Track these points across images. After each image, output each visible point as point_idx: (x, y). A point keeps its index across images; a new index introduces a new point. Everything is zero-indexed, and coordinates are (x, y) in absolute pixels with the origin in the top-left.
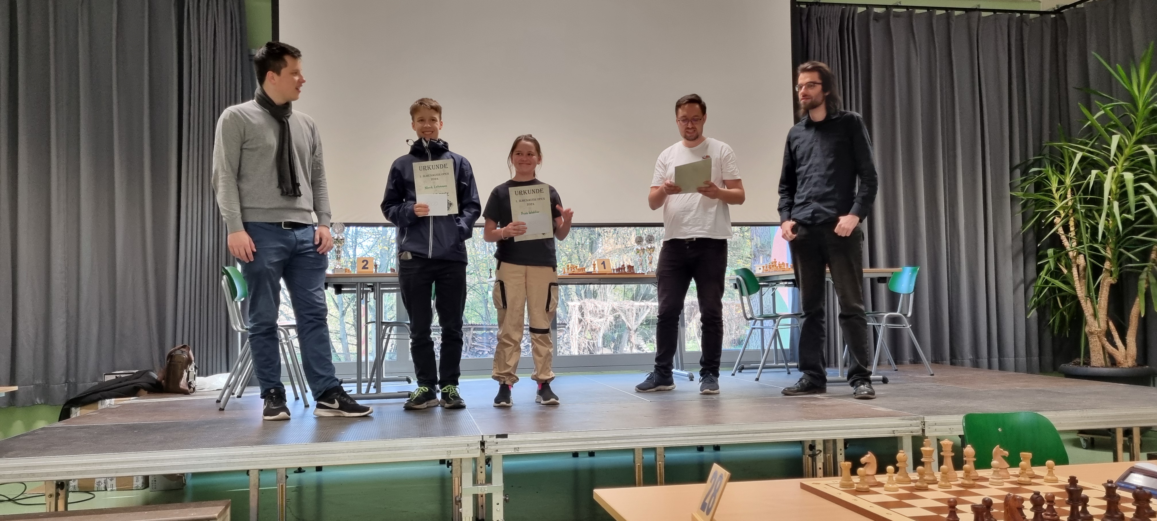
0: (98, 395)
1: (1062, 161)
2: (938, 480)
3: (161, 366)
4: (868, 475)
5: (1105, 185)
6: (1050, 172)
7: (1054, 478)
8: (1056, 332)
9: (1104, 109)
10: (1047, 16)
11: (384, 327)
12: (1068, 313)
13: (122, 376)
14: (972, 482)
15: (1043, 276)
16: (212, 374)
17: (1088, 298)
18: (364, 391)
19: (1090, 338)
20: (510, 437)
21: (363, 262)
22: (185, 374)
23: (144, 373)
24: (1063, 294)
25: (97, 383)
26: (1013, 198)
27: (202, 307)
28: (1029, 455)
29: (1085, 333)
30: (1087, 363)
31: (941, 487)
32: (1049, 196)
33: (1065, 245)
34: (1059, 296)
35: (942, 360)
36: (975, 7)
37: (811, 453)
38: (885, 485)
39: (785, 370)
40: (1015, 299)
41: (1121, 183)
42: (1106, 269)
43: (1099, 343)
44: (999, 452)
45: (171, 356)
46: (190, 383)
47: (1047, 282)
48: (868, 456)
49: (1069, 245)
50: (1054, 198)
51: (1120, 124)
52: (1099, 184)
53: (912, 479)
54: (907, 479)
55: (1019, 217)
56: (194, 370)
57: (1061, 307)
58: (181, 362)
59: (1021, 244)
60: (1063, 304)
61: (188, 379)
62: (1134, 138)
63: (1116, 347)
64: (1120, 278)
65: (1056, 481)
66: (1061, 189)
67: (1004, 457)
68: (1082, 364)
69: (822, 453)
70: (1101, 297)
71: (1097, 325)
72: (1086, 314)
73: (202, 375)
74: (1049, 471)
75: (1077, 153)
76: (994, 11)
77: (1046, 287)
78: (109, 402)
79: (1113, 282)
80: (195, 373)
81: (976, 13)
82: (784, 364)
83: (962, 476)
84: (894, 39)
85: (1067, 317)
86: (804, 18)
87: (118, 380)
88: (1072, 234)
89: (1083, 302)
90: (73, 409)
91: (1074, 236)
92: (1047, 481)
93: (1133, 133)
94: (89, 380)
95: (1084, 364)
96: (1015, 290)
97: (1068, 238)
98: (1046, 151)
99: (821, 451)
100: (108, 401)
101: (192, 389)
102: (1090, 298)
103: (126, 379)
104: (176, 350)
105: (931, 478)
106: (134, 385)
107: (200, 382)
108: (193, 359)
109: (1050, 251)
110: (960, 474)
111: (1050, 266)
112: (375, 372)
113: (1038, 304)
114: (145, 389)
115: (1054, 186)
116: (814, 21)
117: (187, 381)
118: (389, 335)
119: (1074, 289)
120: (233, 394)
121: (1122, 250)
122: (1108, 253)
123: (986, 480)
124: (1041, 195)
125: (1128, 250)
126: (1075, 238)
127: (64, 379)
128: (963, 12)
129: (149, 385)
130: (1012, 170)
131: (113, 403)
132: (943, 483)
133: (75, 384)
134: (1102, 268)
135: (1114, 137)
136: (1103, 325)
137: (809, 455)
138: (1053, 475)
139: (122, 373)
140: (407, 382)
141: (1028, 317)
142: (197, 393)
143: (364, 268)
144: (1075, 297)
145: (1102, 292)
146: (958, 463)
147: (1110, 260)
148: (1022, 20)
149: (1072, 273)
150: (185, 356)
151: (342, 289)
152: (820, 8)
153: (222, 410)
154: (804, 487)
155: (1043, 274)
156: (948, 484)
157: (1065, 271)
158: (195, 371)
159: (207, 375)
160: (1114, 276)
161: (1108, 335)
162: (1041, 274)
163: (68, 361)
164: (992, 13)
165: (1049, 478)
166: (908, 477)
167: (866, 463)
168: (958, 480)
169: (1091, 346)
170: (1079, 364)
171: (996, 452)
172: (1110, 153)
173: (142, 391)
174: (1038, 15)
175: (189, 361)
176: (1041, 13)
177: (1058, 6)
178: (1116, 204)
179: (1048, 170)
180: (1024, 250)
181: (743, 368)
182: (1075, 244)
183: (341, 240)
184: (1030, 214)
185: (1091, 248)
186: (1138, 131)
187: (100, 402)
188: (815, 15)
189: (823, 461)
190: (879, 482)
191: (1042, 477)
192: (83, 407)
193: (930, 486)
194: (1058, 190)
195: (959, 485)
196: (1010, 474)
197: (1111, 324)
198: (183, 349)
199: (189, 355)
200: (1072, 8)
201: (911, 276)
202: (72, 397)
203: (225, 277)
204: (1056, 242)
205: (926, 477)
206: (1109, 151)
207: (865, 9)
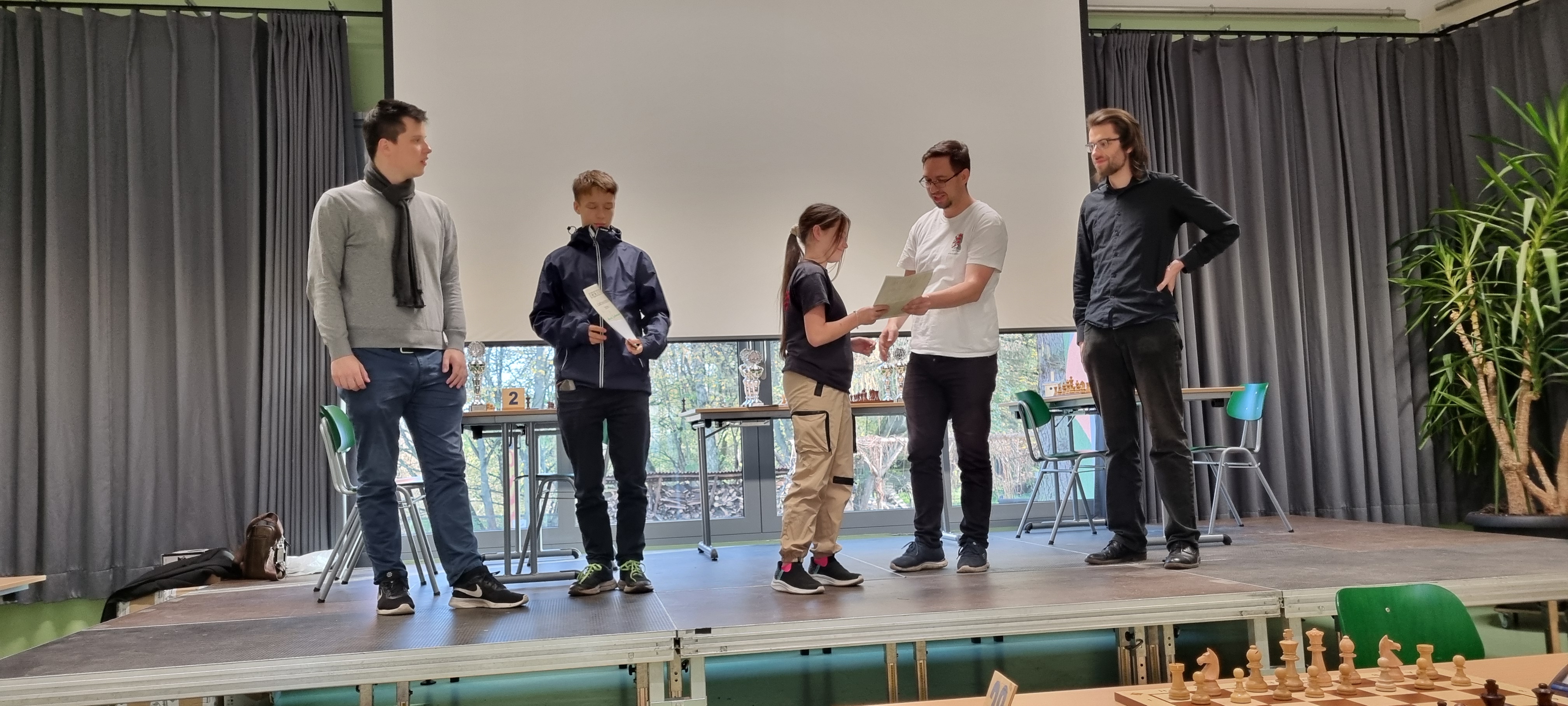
0: (154, 585)
1: (1457, 235)
2: (1305, 685)
3: (239, 542)
4: (1208, 681)
5: (1518, 266)
6: (1442, 251)
7: (1465, 679)
8: (1458, 468)
9: (1511, 163)
10: (1428, 39)
11: (540, 482)
12: (1475, 442)
13: (187, 557)
14: (1351, 688)
15: (1439, 392)
16: (308, 552)
17: (1502, 421)
18: (514, 572)
19: (1506, 476)
20: (714, 634)
21: (511, 394)
22: (272, 553)
23: (216, 553)
24: (1466, 415)
25: (152, 568)
26: (1392, 286)
27: (293, 461)
28: (1430, 648)
29: (1500, 469)
30: (1504, 510)
31: (1309, 695)
32: (1441, 282)
33: (1467, 348)
34: (1463, 420)
35: (1305, 510)
36: (1331, 31)
37: (1128, 643)
38: (1232, 695)
39: (1090, 528)
40: (1401, 423)
41: (1540, 263)
42: (1525, 381)
43: (1518, 483)
44: (1387, 645)
45: (252, 529)
46: (279, 565)
47: (1444, 400)
48: (1207, 654)
49: (1472, 348)
50: (1449, 285)
51: (1534, 182)
52: (1510, 265)
53: (1269, 684)
54: (1262, 686)
55: (1402, 312)
56: (283, 547)
57: (1465, 433)
58: (265, 537)
59: (1406, 348)
60: (1467, 431)
61: (275, 559)
62: (1555, 202)
63: (1542, 487)
64: (1544, 391)
65: (1468, 683)
66: (1459, 273)
67: (1395, 652)
68: (1496, 512)
69: (1144, 644)
70: (1519, 419)
71: (1515, 458)
72: (1500, 443)
73: (295, 554)
74: (1458, 670)
75: (1478, 223)
76: (1357, 35)
77: (1443, 407)
78: (170, 594)
79: (1535, 398)
80: (284, 552)
81: (1334, 38)
82: (1087, 521)
83: (1338, 679)
84: (1222, 75)
85: (1474, 448)
86: (1100, 51)
87: (182, 563)
88: (1476, 334)
89: (1494, 426)
90: (121, 605)
91: (1479, 336)
92: (1456, 684)
93: (1552, 195)
94: (141, 564)
95: (1500, 511)
96: (1401, 412)
97: (1470, 339)
98: (1435, 222)
99: (1142, 641)
100: (167, 592)
101: (281, 573)
102: (1504, 421)
103: (192, 561)
104: (259, 520)
105: (1295, 683)
106: (201, 570)
107: (291, 563)
108: (282, 532)
109: (1447, 358)
110: (1335, 675)
111: (1447, 377)
112: (529, 544)
113: (1433, 430)
114: (218, 574)
115: (1448, 268)
116: (1113, 54)
117: (275, 563)
118: (547, 493)
119: (1481, 408)
120: (337, 579)
121: (1545, 354)
122: (1526, 359)
123: (1371, 683)
124: (1429, 281)
125: (1553, 354)
126: (1479, 338)
127: (107, 563)
128: (1316, 38)
129: (223, 569)
130: (1390, 247)
131: (174, 595)
132: (1312, 690)
133: (124, 570)
134: (1519, 380)
135: (1526, 200)
136: (1524, 457)
137: (1126, 647)
138: (1465, 676)
139: (188, 554)
140: (573, 557)
141: (1420, 448)
142: (288, 579)
143: (512, 403)
144: (1483, 420)
145: (1520, 412)
146: (1332, 661)
147: (1528, 367)
148: (1394, 45)
149: (1477, 387)
150: (272, 528)
151: (483, 432)
152: (1121, 36)
153: (321, 601)
154: (1119, 698)
155: (1438, 389)
156: (1319, 691)
157: (1469, 385)
158: (285, 548)
159: (301, 554)
160: (1536, 389)
161: (1531, 471)
162: (1436, 388)
163: (113, 539)
164: (1354, 38)
165: (1459, 679)
166: (1262, 682)
167: (1204, 665)
168: (1332, 686)
169: (1508, 486)
170: (1494, 510)
171: (1382, 645)
172: (1523, 222)
173: (214, 578)
174: (1417, 39)
175: (277, 535)
176: (1421, 36)
177: (1443, 26)
178: (1534, 292)
179: (1440, 248)
180: (1411, 356)
181: (1031, 527)
182: (1480, 347)
183: (481, 365)
184: (1417, 308)
185: (1503, 352)
186: (1560, 191)
187: (157, 594)
188: (1114, 46)
189: (1145, 654)
190: (1223, 690)
191: (1448, 679)
192: (134, 602)
193: (1294, 695)
194: (1454, 274)
195: (1334, 693)
196: (1405, 674)
197: (1534, 455)
198: (268, 519)
199: (276, 527)
200: (1463, 28)
201: (1258, 396)
202: (118, 588)
203: (324, 420)
204: (1454, 345)
205: (1289, 682)
206: (1521, 219)
207: (1181, 36)
